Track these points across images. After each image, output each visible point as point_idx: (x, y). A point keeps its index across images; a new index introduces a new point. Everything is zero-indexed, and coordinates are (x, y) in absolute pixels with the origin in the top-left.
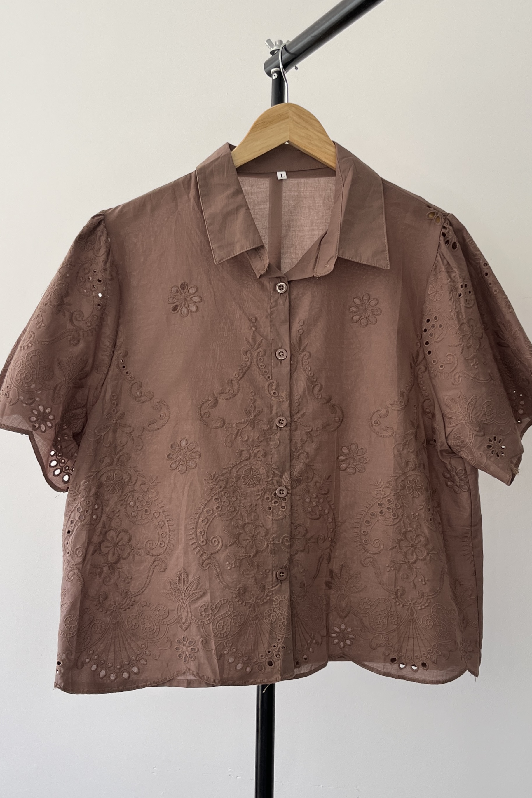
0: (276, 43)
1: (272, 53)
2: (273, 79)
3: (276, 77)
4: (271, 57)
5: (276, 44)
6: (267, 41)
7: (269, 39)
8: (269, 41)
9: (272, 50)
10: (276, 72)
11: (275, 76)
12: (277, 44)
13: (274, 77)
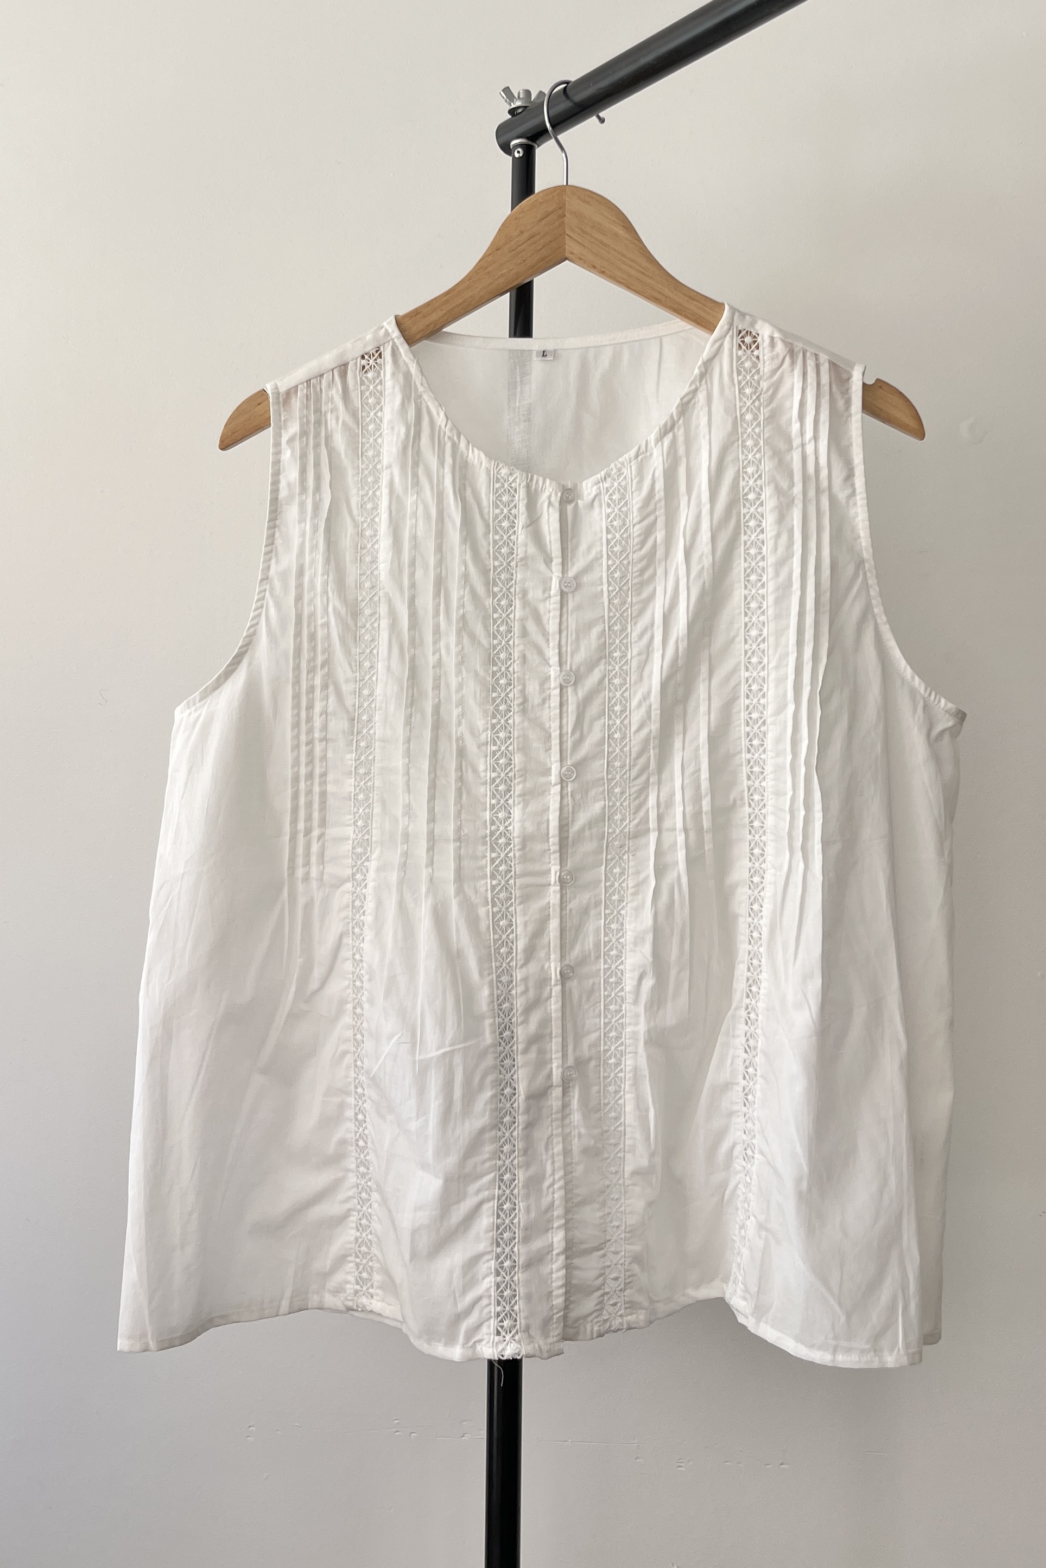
0: (519, 94)
1: (512, 112)
2: (514, 156)
3: (521, 155)
4: (509, 120)
5: (519, 97)
6: (503, 91)
7: (508, 87)
8: (507, 91)
9: (513, 106)
10: (520, 145)
11: (518, 152)
12: (521, 96)
13: (517, 155)
